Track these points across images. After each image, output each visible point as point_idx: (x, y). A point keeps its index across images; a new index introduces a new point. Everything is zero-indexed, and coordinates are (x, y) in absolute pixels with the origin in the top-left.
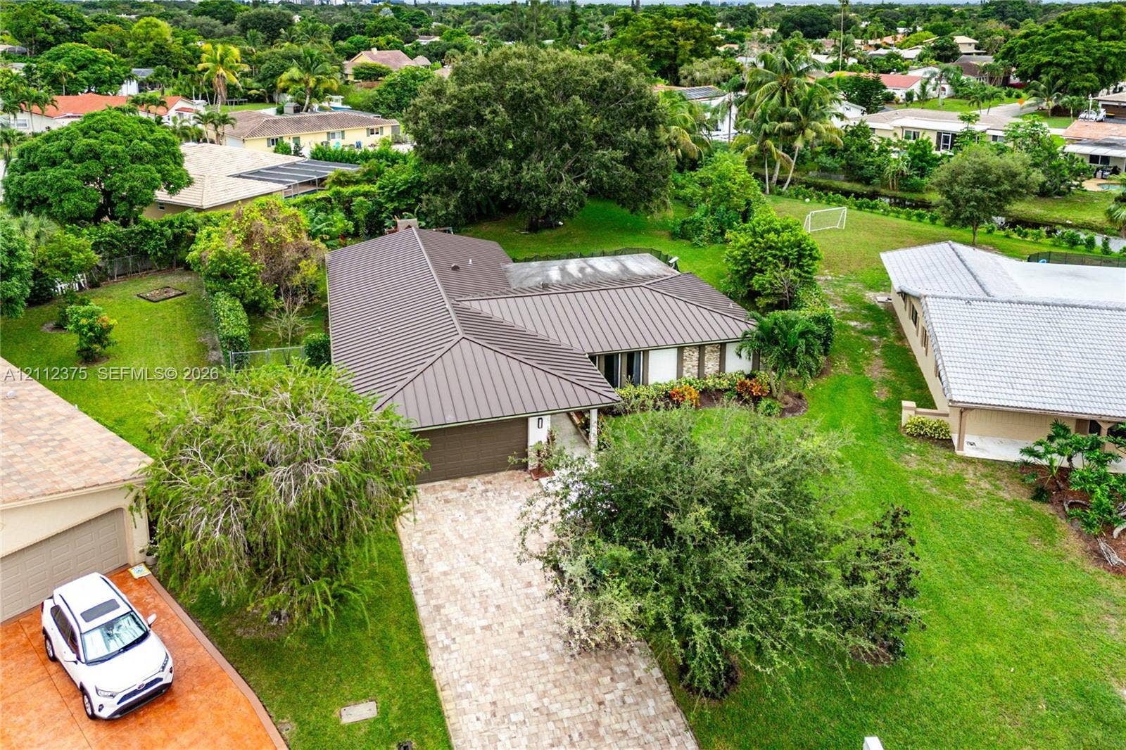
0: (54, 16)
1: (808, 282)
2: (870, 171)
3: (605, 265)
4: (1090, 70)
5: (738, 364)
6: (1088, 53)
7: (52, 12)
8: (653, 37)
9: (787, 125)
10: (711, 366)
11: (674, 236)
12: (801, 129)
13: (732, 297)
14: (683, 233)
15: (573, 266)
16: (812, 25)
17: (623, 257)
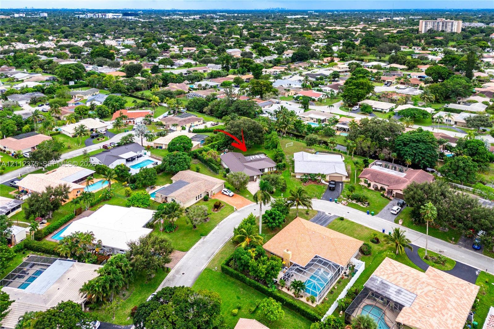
0: (71, 70)
1: (283, 158)
2: (300, 131)
3: (257, 156)
4: (355, 97)
5: (275, 169)
6: (355, 93)
7: (70, 68)
8: (256, 86)
9: (284, 125)
10: (272, 170)
11: (266, 149)
12: (286, 126)
13: (274, 160)
14: (267, 148)
15: (253, 157)
16: (302, 56)
17: (260, 155)
